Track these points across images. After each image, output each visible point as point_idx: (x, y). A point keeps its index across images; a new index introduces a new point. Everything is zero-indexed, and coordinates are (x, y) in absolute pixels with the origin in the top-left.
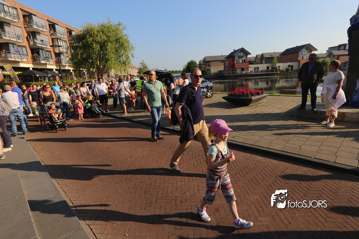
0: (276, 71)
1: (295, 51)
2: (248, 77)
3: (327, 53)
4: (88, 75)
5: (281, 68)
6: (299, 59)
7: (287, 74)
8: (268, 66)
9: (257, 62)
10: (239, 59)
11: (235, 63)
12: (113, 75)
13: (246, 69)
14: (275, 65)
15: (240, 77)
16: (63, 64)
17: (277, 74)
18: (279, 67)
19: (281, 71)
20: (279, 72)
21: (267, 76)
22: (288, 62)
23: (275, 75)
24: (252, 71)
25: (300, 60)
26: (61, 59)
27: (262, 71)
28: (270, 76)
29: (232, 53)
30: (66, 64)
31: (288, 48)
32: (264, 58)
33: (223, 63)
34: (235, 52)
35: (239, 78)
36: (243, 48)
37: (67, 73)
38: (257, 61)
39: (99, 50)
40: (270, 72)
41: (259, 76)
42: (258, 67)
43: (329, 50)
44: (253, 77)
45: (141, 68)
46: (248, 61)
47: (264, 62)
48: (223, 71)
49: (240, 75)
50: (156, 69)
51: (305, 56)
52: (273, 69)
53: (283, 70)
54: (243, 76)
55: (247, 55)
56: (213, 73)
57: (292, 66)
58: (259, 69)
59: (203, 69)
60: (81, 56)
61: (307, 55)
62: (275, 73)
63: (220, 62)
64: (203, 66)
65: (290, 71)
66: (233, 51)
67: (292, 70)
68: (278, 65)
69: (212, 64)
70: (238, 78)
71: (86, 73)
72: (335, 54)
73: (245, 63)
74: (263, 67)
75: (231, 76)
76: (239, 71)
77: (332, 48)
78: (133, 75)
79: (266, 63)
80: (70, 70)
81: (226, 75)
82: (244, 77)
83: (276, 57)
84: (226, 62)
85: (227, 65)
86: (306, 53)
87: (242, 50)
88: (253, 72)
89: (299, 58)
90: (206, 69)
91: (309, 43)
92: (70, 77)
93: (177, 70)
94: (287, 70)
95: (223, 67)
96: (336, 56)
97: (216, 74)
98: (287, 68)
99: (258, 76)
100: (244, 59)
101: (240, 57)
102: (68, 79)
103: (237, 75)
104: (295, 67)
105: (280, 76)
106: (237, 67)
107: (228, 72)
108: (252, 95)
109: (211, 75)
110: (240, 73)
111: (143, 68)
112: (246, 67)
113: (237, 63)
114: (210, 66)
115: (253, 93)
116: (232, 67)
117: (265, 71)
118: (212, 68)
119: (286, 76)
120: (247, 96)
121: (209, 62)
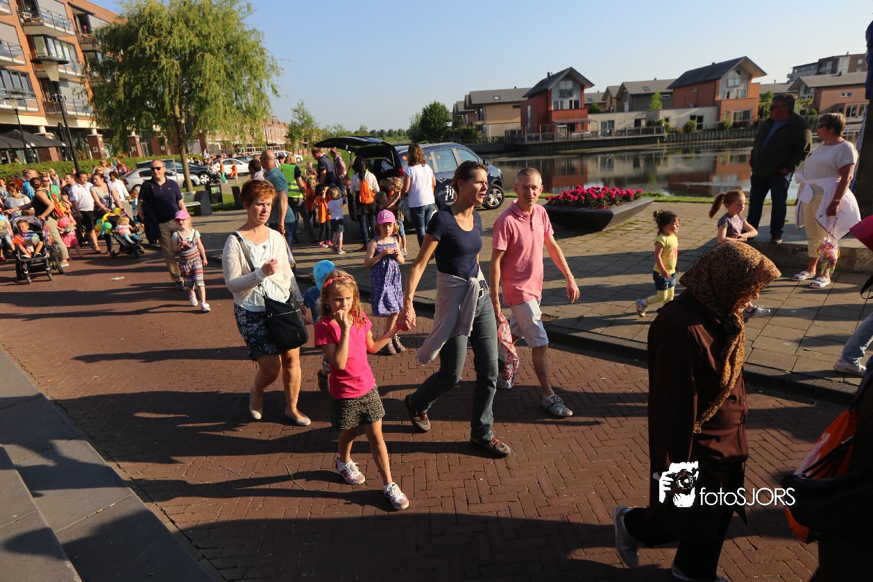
0: (659, 131)
1: (707, 76)
2: (587, 148)
3: (788, 83)
4: (146, 144)
5: (672, 124)
6: (719, 98)
7: (686, 139)
8: (638, 118)
9: (610, 108)
10: (562, 99)
11: (552, 111)
12: (216, 144)
13: (579, 126)
14: (657, 115)
15: (566, 149)
16: (70, 113)
17: (662, 138)
18: (667, 120)
19: (672, 132)
20: (666, 134)
21: (637, 144)
22: (689, 107)
23: (656, 142)
24: (597, 132)
25: (720, 102)
26: (59, 97)
27: (622, 131)
28: (641, 144)
29: (543, 83)
30: (80, 114)
31: (689, 70)
32: (628, 96)
33: (518, 111)
34: (551, 78)
35: (562, 150)
36: (571, 70)
37: (81, 140)
38: (608, 105)
39: (178, 73)
40: (643, 133)
41: (616, 146)
42: (612, 119)
43: (794, 72)
44: (600, 146)
45: (296, 123)
46: (586, 105)
47: (627, 106)
48: (520, 132)
49: (565, 143)
50: (337, 126)
51: (735, 90)
52: (651, 127)
53: (678, 129)
54: (572, 146)
55: (582, 89)
56: (493, 138)
57: (700, 119)
58: (613, 126)
59: (466, 127)
60: (124, 91)
61: (738, 88)
62: (657, 137)
63: (511, 106)
64: (464, 116)
65: (695, 130)
66: (546, 76)
67: (700, 127)
68: (663, 114)
69: (489, 111)
70: (560, 152)
71: (138, 140)
72: (809, 85)
73: (577, 111)
74: (624, 120)
75: (541, 144)
76: (561, 133)
77: (803, 69)
78: (272, 145)
79: (631, 110)
80: (89, 130)
81: (526, 142)
82: (574, 149)
83: (658, 93)
84: (527, 109)
85: (529, 115)
86: (738, 82)
87: (571, 75)
88: (599, 133)
89: (718, 95)
90: (474, 127)
91: (744, 56)
92: (92, 151)
93: (394, 130)
94: (687, 128)
95: (519, 119)
96: (812, 91)
97: (500, 139)
98: (687, 123)
99: (612, 146)
100: (574, 98)
101: (566, 94)
102: (85, 157)
103: (558, 143)
104: (708, 122)
105: (669, 146)
106: (556, 121)
107: (534, 135)
108: (612, 202)
109: (487, 142)
110: (565, 138)
111: (303, 125)
112: (582, 120)
113: (557, 110)
114: (483, 119)
115: (614, 197)
116: (544, 119)
117: (629, 131)
118: (489, 124)
119: (684, 145)
120: (597, 204)
121: (482, 108)
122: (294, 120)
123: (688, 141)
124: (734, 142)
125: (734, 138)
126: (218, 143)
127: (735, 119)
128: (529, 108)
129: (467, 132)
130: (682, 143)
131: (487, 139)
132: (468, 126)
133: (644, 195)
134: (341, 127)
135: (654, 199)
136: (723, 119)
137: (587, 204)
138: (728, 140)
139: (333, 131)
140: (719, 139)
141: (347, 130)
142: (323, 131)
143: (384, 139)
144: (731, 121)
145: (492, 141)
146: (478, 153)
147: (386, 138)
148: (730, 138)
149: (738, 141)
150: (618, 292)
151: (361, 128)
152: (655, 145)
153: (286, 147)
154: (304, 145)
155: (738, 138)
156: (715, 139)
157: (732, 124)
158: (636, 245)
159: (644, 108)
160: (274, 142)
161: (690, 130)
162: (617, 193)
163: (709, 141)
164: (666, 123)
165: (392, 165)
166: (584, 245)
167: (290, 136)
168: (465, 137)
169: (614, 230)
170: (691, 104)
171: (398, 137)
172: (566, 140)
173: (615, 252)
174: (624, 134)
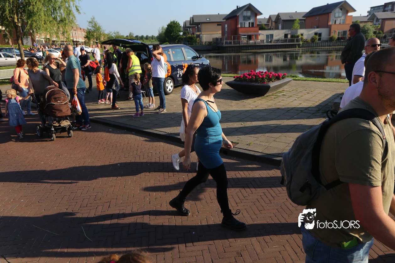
0: (297, 41)
1: (324, 11)
2: (258, 49)
3: (368, 16)
5: (305, 37)
6: (330, 23)
7: (312, 45)
8: (286, 33)
9: (271, 27)
10: (244, 21)
11: (239, 28)
12: (41, 40)
13: (254, 37)
14: (297, 32)
15: (246, 50)
17: (299, 45)
18: (302, 35)
19: (305, 42)
20: (301, 43)
21: (285, 48)
22: (314, 28)
23: (296, 47)
24: (263, 41)
25: (331, 25)
28: (288, 48)
29: (234, 12)
32: (281, 21)
33: (220, 27)
34: (238, 9)
35: (244, 50)
36: (250, 5)
38: (270, 25)
40: (289, 42)
41: (274, 48)
42: (272, 34)
43: (371, 10)
44: (265, 49)
45: (90, 30)
46: (258, 25)
47: (280, 27)
48: (221, 39)
50: (116, 32)
52: (293, 38)
53: (308, 40)
55: (256, 16)
56: (206, 42)
57: (320, 35)
58: (273, 38)
59: (190, 36)
61: (340, 18)
62: (296, 44)
63: (216, 24)
64: (190, 29)
65: (317, 41)
66: (236, 8)
67: (320, 39)
68: (300, 32)
69: (203, 27)
70: (243, 51)
72: (379, 18)
73: (253, 28)
74: (278, 34)
75: (232, 47)
76: (244, 40)
77: (375, 8)
78: (76, 42)
79: (283, 29)
81: (224, 45)
82: (251, 49)
83: (297, 20)
85: (226, 30)
86: (340, 15)
87: (250, 7)
88: (265, 41)
89: (330, 21)
90: (195, 36)
93: (149, 36)
94: (313, 40)
95: (220, 32)
96: (380, 21)
97: (210, 43)
98: (313, 37)
99: (272, 49)
100: (251, 21)
101: (246, 18)
103: (242, 46)
104: (324, 36)
105: (303, 49)
106: (241, 34)
107: (229, 41)
108: (270, 80)
109: (202, 44)
110: (246, 44)
111: (94, 31)
112: (255, 33)
113: (241, 27)
114: (200, 31)
115: (271, 77)
116: (235, 32)
117: (281, 40)
118: (204, 34)
119: (311, 49)
120: (262, 81)
121: (200, 25)
122: (89, 28)
123: (313, 47)
124: (338, 48)
125: (338, 46)
126: (43, 39)
127: (338, 35)
128: (226, 26)
129: (191, 38)
130: (310, 48)
131: (202, 43)
132: (191, 35)
133: (288, 77)
134: (118, 33)
135: (293, 78)
136: (332, 35)
137: (256, 81)
138: (335, 47)
139: (113, 35)
140: (330, 46)
141: (122, 35)
142: (107, 35)
143: (143, 41)
144: (336, 36)
145: (205, 44)
146: (197, 51)
147: (144, 40)
148: (336, 46)
149: (340, 48)
150: (272, 130)
151: (130, 34)
152: (295, 49)
153: (85, 43)
154: (96, 42)
155: (340, 46)
156: (328, 46)
157: (337, 38)
158: (282, 104)
159: (290, 28)
160: (77, 40)
161: (314, 41)
162: (273, 75)
163: (324, 47)
164: (302, 37)
165: (147, 56)
166: (254, 104)
167: (87, 37)
168: (190, 41)
169: (271, 95)
170: (315, 27)
171: (152, 40)
172: (247, 45)
173: (270, 108)
174: (278, 42)
